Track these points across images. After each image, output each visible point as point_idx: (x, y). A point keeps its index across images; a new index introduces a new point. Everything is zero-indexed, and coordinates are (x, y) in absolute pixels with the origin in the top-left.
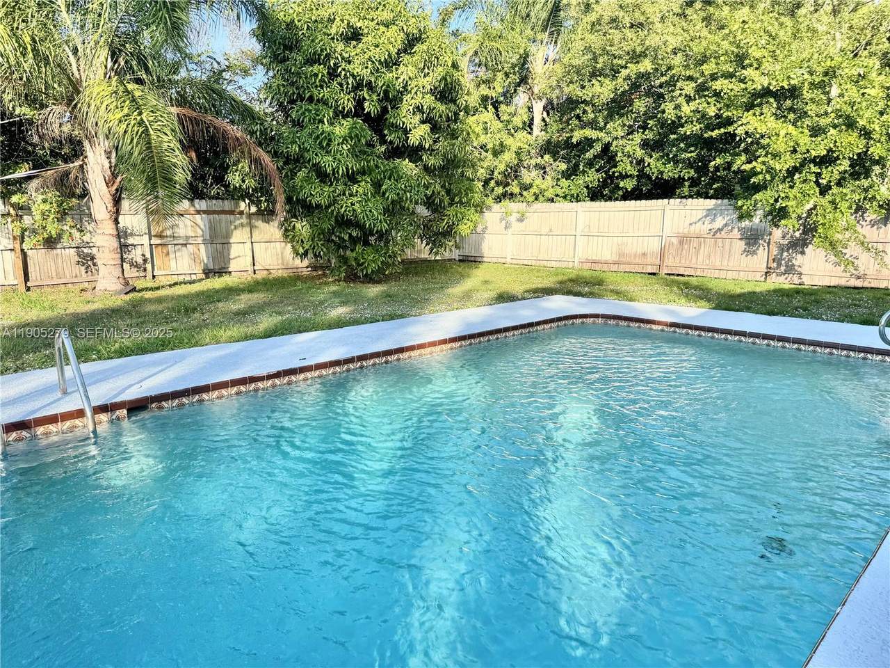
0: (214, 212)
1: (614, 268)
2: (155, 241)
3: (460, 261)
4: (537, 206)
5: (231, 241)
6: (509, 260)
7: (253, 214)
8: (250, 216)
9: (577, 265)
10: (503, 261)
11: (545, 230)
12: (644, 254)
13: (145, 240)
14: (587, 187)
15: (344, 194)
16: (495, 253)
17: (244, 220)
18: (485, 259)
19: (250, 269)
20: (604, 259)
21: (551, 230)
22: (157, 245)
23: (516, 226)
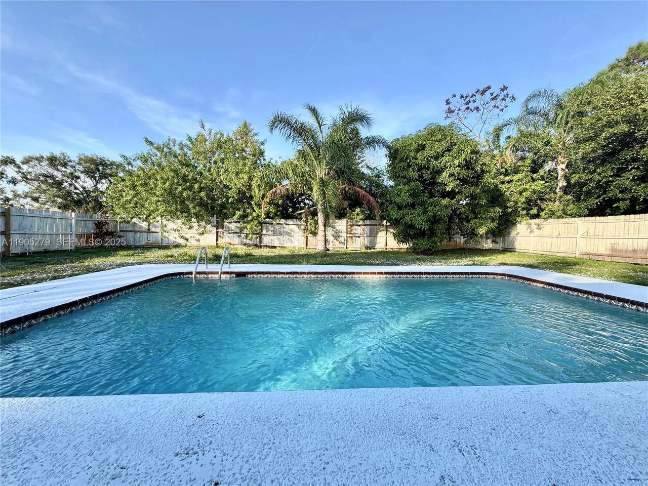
0: (372, 225)
1: (609, 259)
2: (348, 235)
3: (502, 250)
4: (550, 220)
5: (377, 236)
6: (531, 251)
7: (388, 226)
8: (387, 226)
9: (578, 256)
10: (528, 251)
11: (555, 234)
12: (634, 251)
13: (345, 235)
14: (588, 208)
15: (408, 214)
16: (523, 247)
17: (384, 228)
18: (516, 250)
19: (385, 247)
20: (599, 252)
21: (559, 234)
22: (350, 237)
23: (537, 232)
